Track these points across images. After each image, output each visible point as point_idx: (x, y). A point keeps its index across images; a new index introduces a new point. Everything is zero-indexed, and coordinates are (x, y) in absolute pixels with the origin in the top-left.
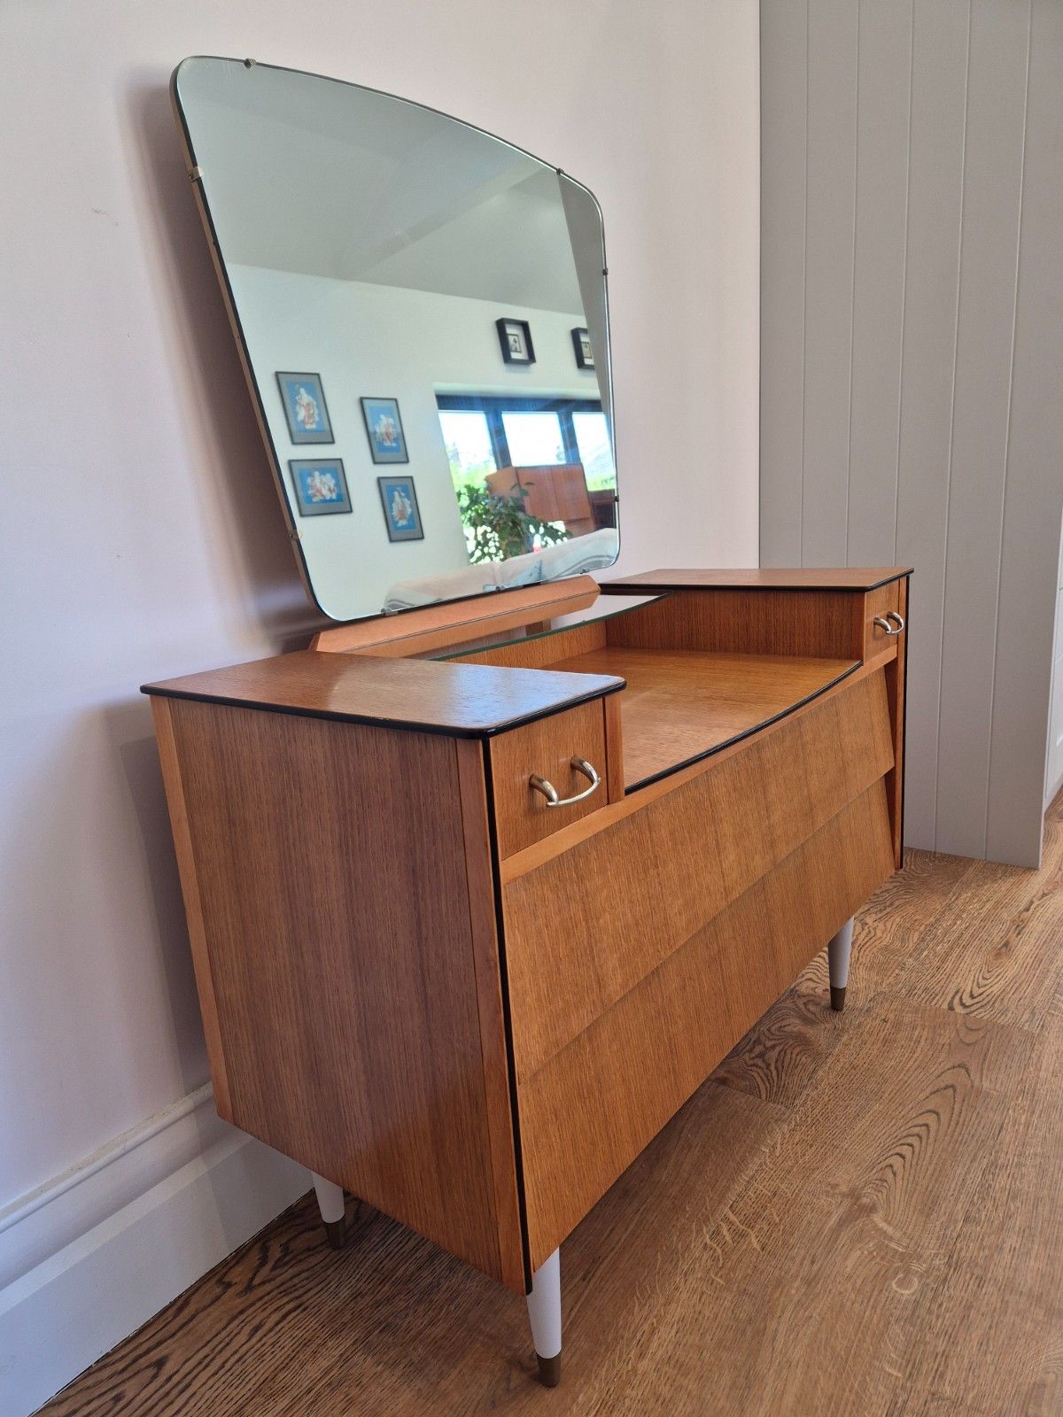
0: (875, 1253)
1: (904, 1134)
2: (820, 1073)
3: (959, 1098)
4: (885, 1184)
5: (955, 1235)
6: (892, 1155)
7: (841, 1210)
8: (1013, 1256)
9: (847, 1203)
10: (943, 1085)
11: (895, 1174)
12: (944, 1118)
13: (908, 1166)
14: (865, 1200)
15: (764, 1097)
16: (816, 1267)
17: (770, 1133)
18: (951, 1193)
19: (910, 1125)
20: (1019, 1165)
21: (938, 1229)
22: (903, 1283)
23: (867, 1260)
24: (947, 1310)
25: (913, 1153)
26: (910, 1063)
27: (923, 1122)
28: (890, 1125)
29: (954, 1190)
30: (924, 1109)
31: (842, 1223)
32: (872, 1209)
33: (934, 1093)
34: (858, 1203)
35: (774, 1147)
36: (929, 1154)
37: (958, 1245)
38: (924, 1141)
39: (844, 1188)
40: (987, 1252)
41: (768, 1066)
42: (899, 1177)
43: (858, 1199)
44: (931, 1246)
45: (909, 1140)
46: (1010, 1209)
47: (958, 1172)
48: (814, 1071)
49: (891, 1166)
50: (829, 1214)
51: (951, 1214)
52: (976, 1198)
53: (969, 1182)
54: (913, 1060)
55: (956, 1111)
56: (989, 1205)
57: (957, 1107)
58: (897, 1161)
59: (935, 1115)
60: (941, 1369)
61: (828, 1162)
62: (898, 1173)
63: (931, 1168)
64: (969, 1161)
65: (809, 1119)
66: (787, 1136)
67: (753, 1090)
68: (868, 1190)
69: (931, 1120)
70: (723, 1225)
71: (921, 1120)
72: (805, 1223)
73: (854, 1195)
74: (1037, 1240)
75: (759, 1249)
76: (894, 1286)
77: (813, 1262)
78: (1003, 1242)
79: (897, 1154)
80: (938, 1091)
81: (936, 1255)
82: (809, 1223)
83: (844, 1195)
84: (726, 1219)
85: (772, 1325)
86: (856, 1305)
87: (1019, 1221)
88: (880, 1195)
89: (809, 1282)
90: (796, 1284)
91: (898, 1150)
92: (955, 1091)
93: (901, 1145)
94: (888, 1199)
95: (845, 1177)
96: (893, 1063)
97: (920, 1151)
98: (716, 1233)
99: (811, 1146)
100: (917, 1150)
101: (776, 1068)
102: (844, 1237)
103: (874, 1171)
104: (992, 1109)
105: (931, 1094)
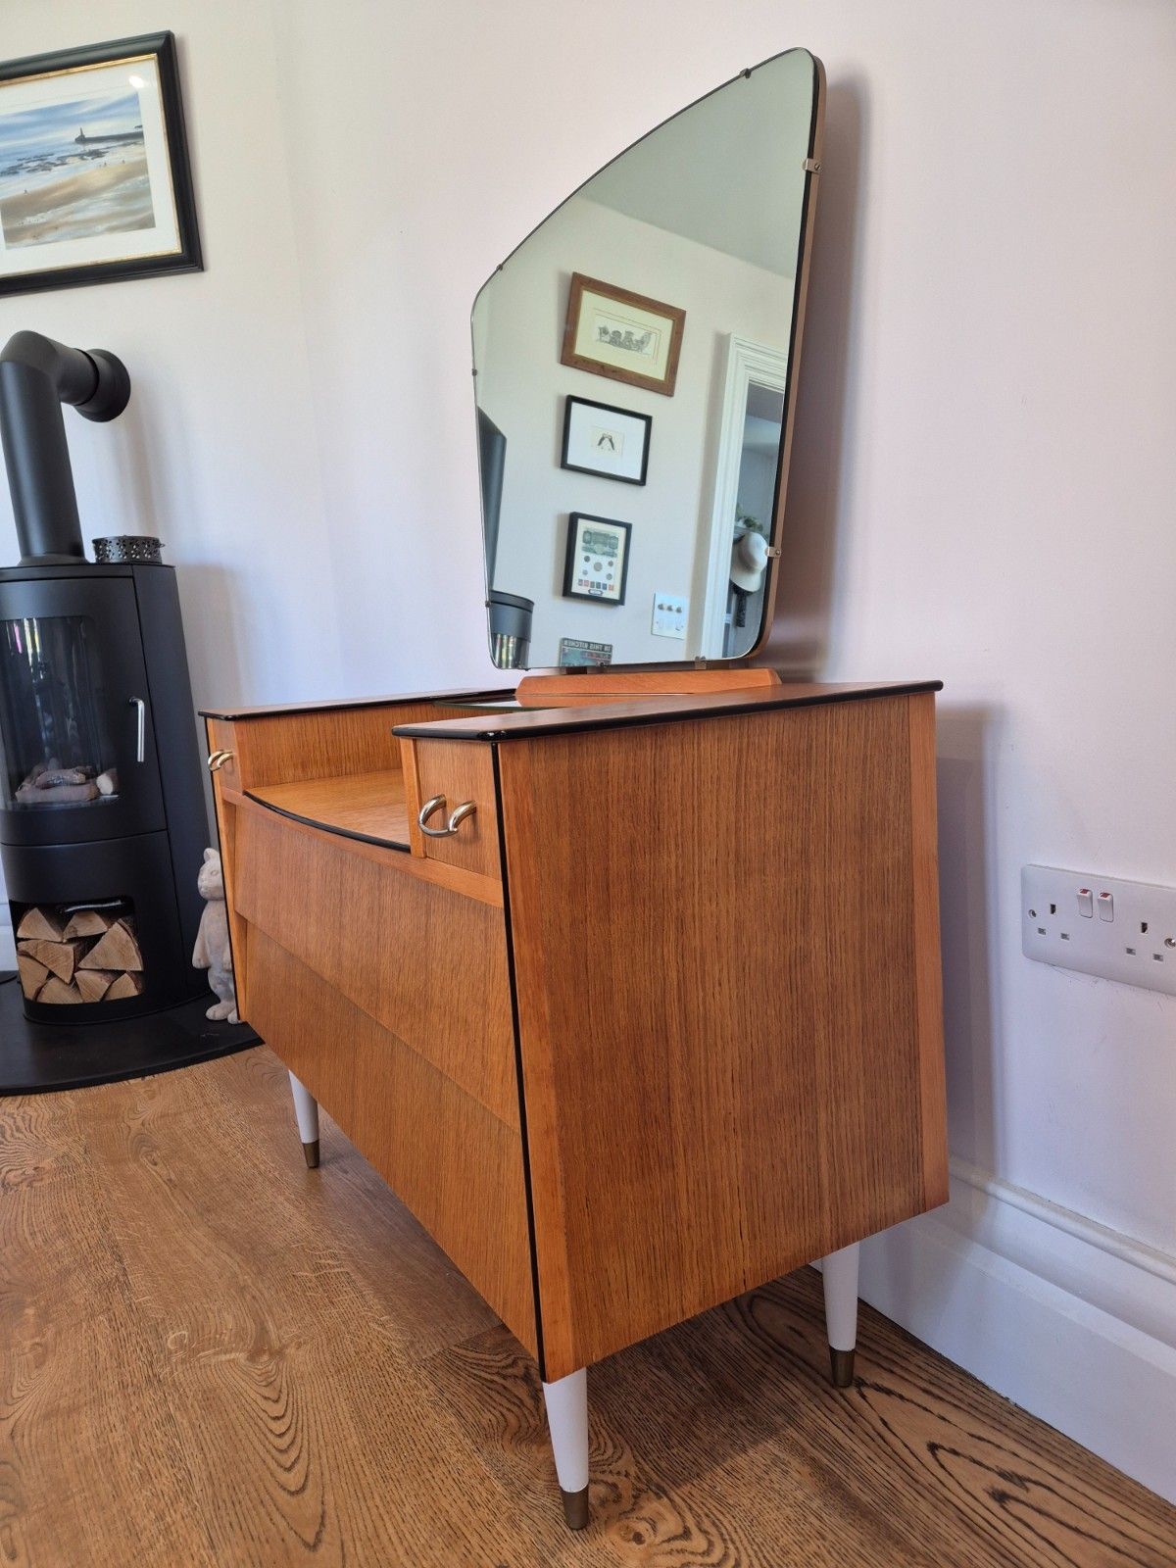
0: (218, 1336)
1: (299, 1440)
2: (453, 1419)
3: (291, 1538)
4: (264, 1383)
5: (169, 1398)
6: (286, 1410)
7: (273, 1337)
8: (109, 1424)
9: (276, 1345)
10: (325, 1537)
11: (265, 1398)
12: (282, 1497)
13: (262, 1414)
14: (265, 1358)
15: (454, 1348)
16: (248, 1297)
17: (402, 1333)
18: (203, 1427)
19: (304, 1455)
20: (160, 1517)
21: (187, 1390)
22: (179, 1341)
23: (219, 1329)
24: (135, 1351)
25: (271, 1431)
26: (391, 1531)
27: (295, 1470)
28: (321, 1436)
29: (202, 1432)
30: (310, 1484)
31: (263, 1330)
32: (253, 1357)
33: (323, 1517)
34: (267, 1353)
35: (383, 1325)
36: (256, 1443)
37: (160, 1394)
38: (274, 1451)
39: (291, 1351)
40: (134, 1409)
41: (504, 1377)
42: (260, 1400)
43: (271, 1354)
44: (181, 1375)
45: (287, 1439)
46: (139, 1461)
47: (214, 1452)
48: (459, 1414)
49: (277, 1401)
50: (279, 1328)
51: (186, 1410)
52: (177, 1443)
53: (196, 1452)
54: (395, 1539)
55: (277, 1517)
56: (161, 1448)
57: (282, 1524)
58: (277, 1410)
59: (293, 1489)
60: (114, 1323)
61: (328, 1356)
62: (264, 1402)
63: (241, 1433)
64: (213, 1472)
65: (391, 1370)
66: (385, 1341)
67: (475, 1343)
68: (272, 1367)
69: (293, 1480)
70: (337, 1263)
71: (300, 1468)
72: (288, 1308)
73: (279, 1354)
74: (96, 1455)
75: (298, 1274)
76: (183, 1332)
77: (254, 1297)
78: (124, 1428)
79: (283, 1416)
80: (322, 1524)
81: (172, 1373)
82: (284, 1311)
83: (285, 1346)
84: (341, 1266)
85: (238, 1258)
86: (198, 1304)
87: (123, 1457)
88: (259, 1372)
89: (242, 1290)
90: (249, 1281)
91: (287, 1420)
92: (306, 1544)
93: (289, 1427)
94: (248, 1375)
95: (301, 1359)
96: (408, 1509)
97: (267, 1439)
98: (334, 1256)
99: (357, 1353)
100: (271, 1437)
101: (492, 1381)
102: (250, 1325)
103: (284, 1384)
104: (243, 1561)
105: (324, 1512)
